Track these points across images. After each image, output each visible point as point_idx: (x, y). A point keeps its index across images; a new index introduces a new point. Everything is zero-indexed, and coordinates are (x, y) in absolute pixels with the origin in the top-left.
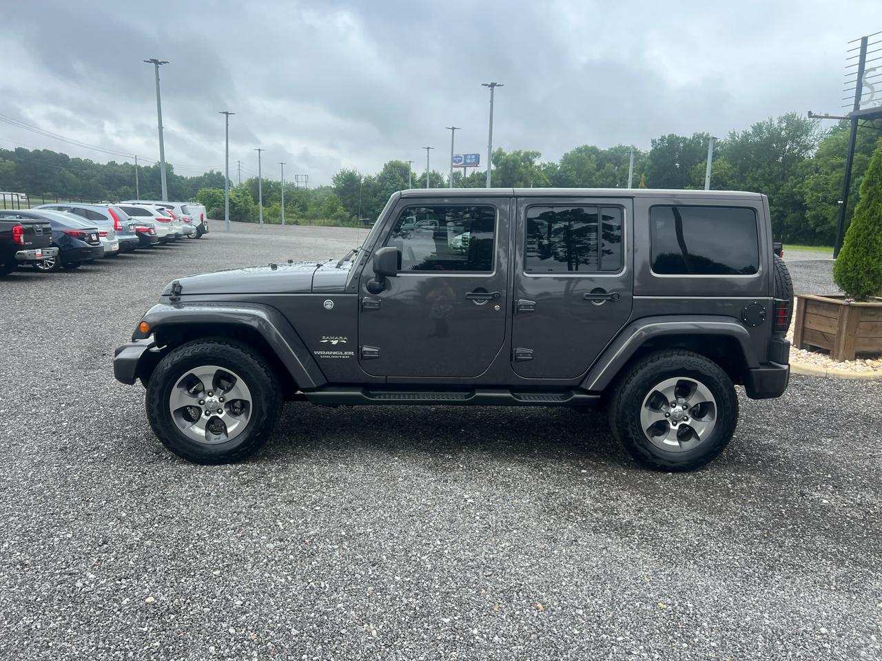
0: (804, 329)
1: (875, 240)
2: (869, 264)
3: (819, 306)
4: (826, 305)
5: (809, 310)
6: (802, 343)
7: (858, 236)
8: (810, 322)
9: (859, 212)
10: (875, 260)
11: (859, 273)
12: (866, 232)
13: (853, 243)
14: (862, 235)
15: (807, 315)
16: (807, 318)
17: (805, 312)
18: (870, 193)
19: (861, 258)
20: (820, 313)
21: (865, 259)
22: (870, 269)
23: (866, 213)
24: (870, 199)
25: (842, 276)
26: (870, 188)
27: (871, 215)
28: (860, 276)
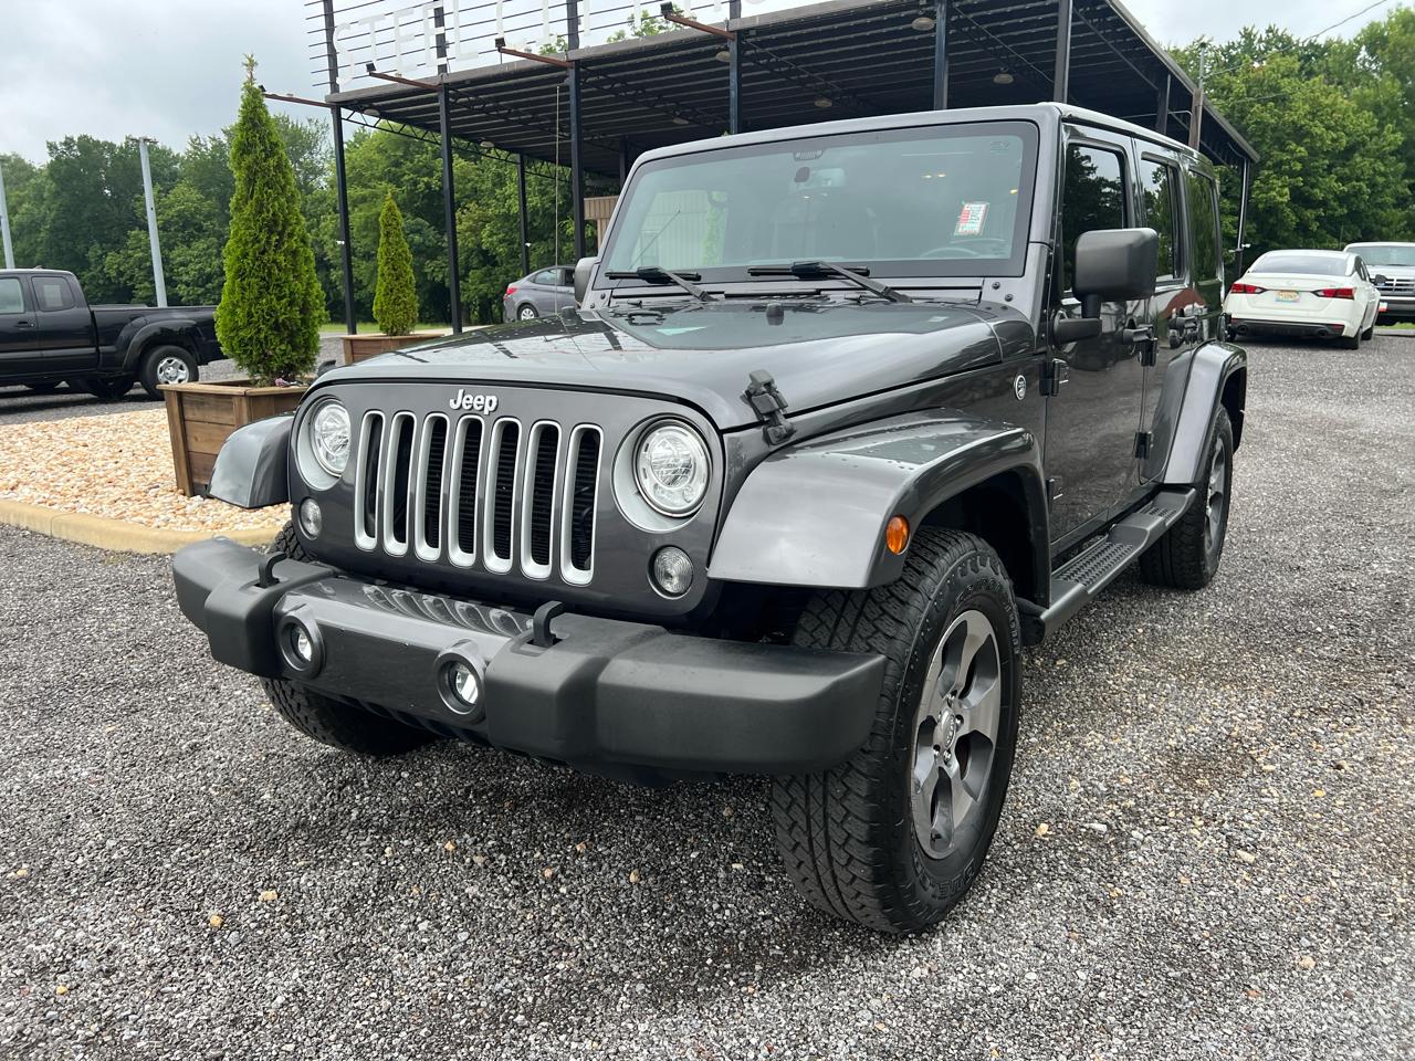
0: (187, 452)
1: (274, 261)
2: (272, 310)
3: (202, 403)
4: (212, 399)
5: (189, 415)
6: (192, 486)
7: (245, 255)
8: (196, 439)
9: (238, 209)
10: (284, 301)
11: (259, 331)
12: (257, 245)
13: (239, 271)
14: (251, 254)
15: (188, 423)
16: (189, 433)
17: (183, 420)
18: (249, 168)
19: (257, 298)
20: (207, 418)
21: (264, 301)
22: (277, 320)
23: (248, 210)
24: (250, 181)
25: (233, 338)
26: (249, 159)
27: (260, 212)
28: (262, 336)
